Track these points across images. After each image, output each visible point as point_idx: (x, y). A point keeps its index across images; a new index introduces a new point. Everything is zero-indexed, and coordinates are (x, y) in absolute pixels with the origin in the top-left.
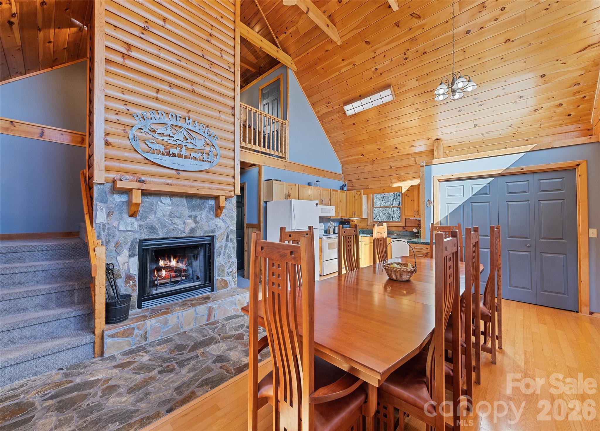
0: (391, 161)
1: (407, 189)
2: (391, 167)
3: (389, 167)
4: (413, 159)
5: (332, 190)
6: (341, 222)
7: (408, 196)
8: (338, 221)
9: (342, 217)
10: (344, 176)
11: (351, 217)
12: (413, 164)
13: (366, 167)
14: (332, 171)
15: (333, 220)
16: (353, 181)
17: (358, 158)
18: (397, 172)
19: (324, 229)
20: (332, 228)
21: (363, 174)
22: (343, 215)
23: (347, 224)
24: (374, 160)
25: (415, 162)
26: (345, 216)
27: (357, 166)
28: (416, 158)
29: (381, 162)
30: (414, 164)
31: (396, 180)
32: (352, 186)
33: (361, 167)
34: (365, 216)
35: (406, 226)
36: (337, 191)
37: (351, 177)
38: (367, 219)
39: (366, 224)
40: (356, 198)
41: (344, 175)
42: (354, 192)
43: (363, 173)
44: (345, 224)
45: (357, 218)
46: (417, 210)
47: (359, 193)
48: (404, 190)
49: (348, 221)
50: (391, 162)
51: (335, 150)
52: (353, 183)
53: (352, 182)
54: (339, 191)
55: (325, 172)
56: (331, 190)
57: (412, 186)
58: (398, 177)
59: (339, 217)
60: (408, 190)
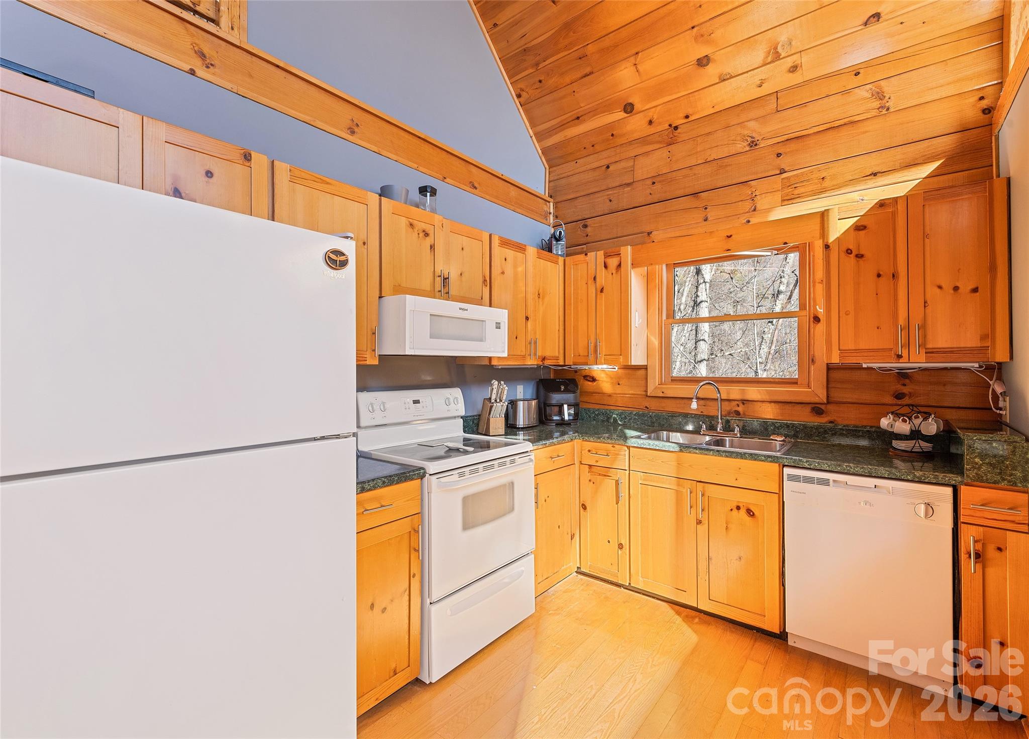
0: (756, 119)
1: (851, 222)
2: (753, 144)
3: (742, 146)
4: (863, 93)
5: (501, 238)
6: (541, 380)
7: (859, 256)
8: (532, 379)
9: (544, 359)
10: (556, 208)
11: (582, 360)
12: (868, 111)
13: (641, 161)
14: (508, 176)
15: (510, 374)
16: (589, 222)
17: (611, 126)
18: (784, 162)
19: (463, 413)
20: (499, 410)
21: (627, 189)
22: (548, 353)
23: (567, 391)
24: (676, 128)
25: (877, 104)
26: (557, 358)
27: (605, 162)
28: (882, 83)
29: (708, 130)
30: (874, 113)
31: (778, 197)
32: (584, 240)
33: (623, 164)
34: (637, 358)
35: (828, 402)
36: (520, 248)
37: (581, 209)
38: (645, 368)
39: (640, 391)
40: (601, 281)
41: (556, 204)
42: (596, 257)
43: (628, 185)
44: (558, 390)
45: (605, 366)
46: (916, 322)
47: (613, 262)
48: (838, 228)
49: (569, 376)
50: (752, 124)
51: (519, 96)
52: (589, 229)
53: (585, 226)
54: (532, 251)
55: (474, 169)
56: (496, 242)
57: (882, 204)
58: (788, 184)
59: (531, 362)
60: (859, 228)
